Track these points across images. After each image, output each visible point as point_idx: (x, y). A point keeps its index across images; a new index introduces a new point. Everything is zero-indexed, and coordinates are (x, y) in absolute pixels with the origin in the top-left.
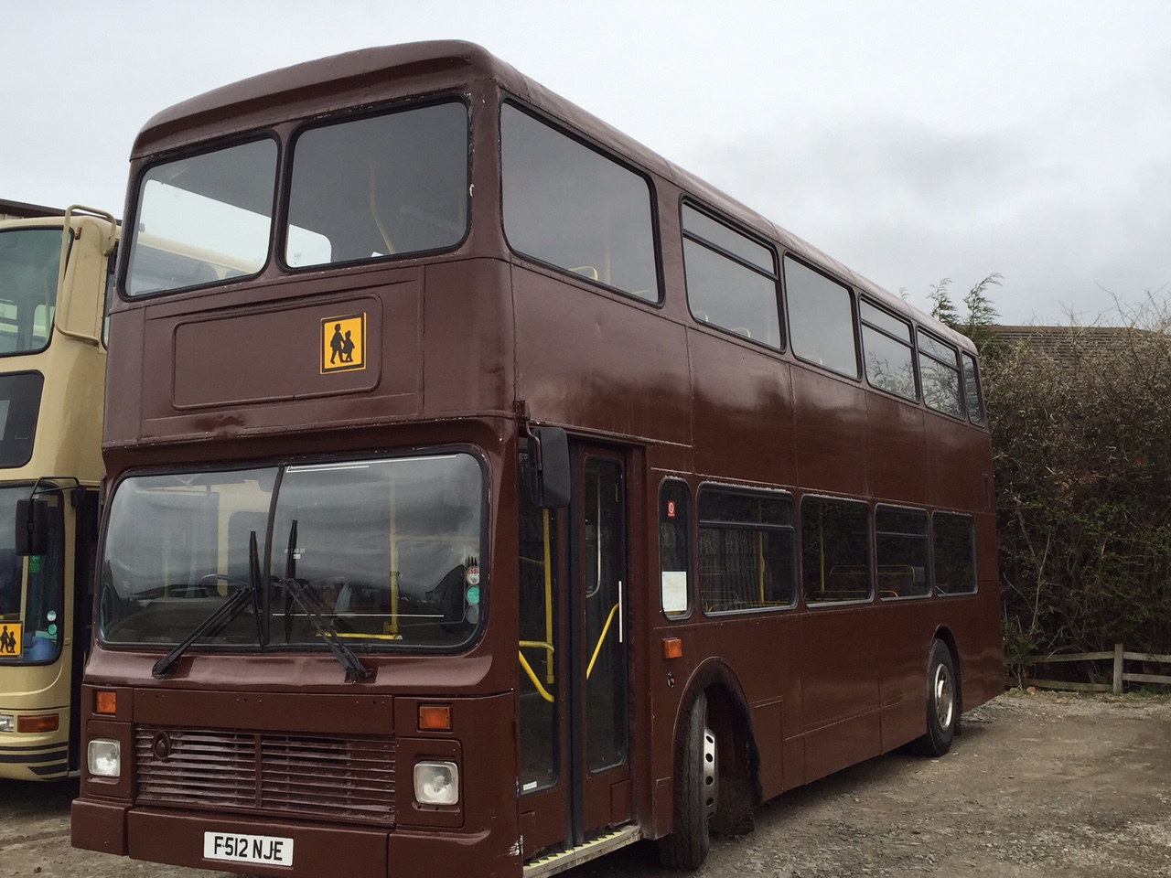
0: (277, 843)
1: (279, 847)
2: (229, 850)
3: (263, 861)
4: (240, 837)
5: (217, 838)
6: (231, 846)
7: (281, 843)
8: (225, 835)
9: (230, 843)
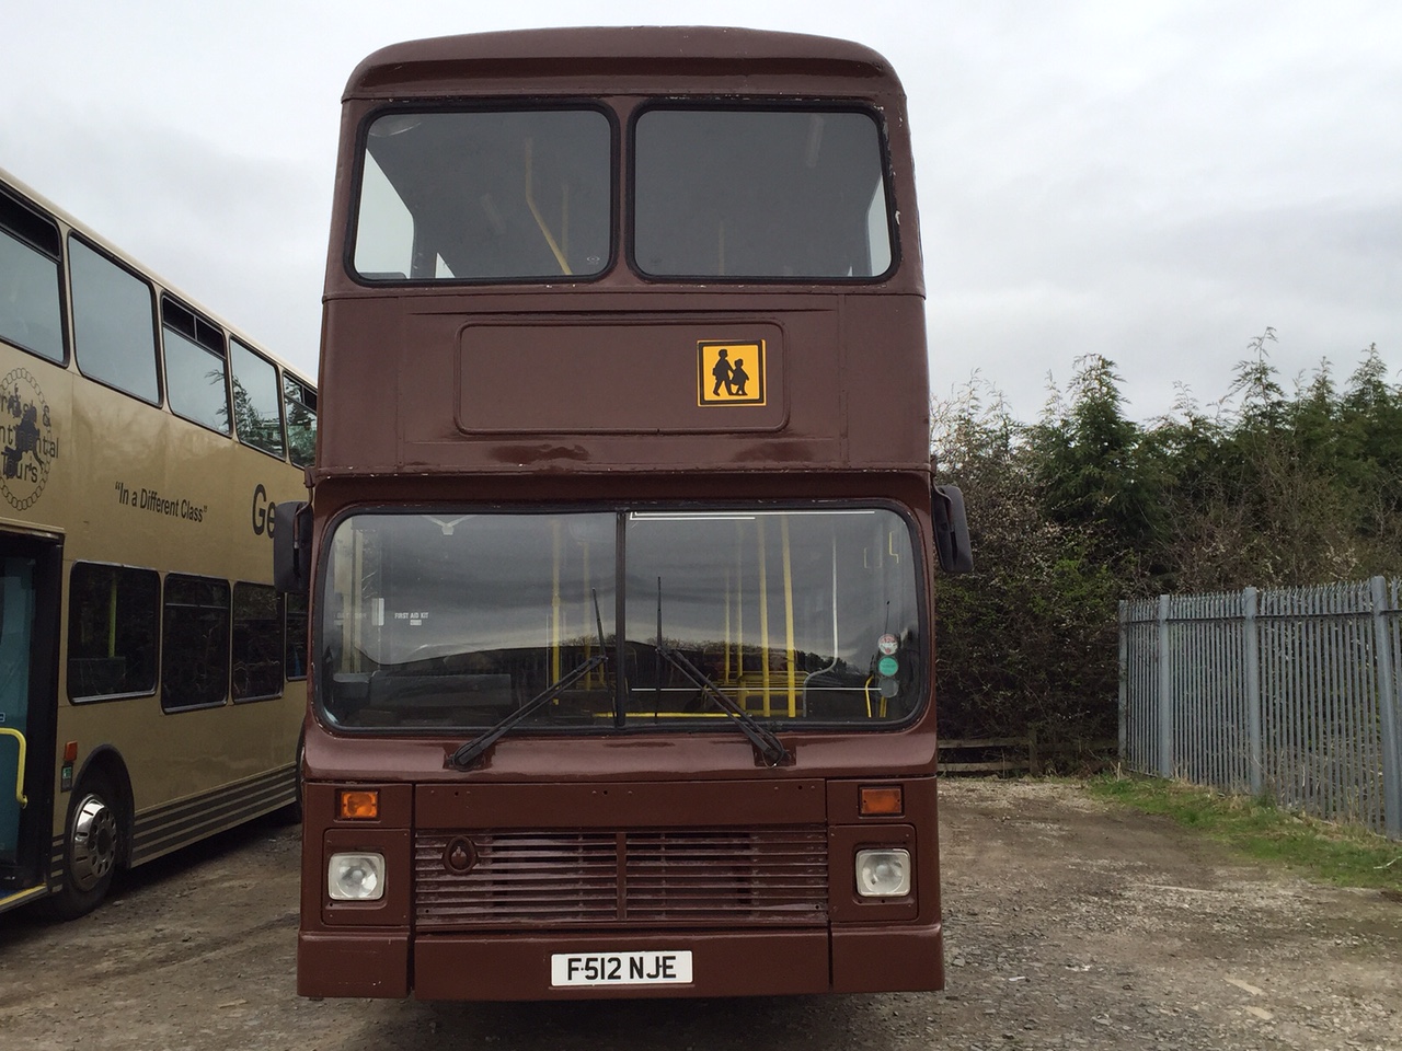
0: (665, 959)
1: (669, 962)
2: (592, 973)
3: (646, 980)
4: (608, 956)
5: (570, 961)
6: (595, 969)
7: (674, 958)
8: (584, 957)
9: (592, 964)
